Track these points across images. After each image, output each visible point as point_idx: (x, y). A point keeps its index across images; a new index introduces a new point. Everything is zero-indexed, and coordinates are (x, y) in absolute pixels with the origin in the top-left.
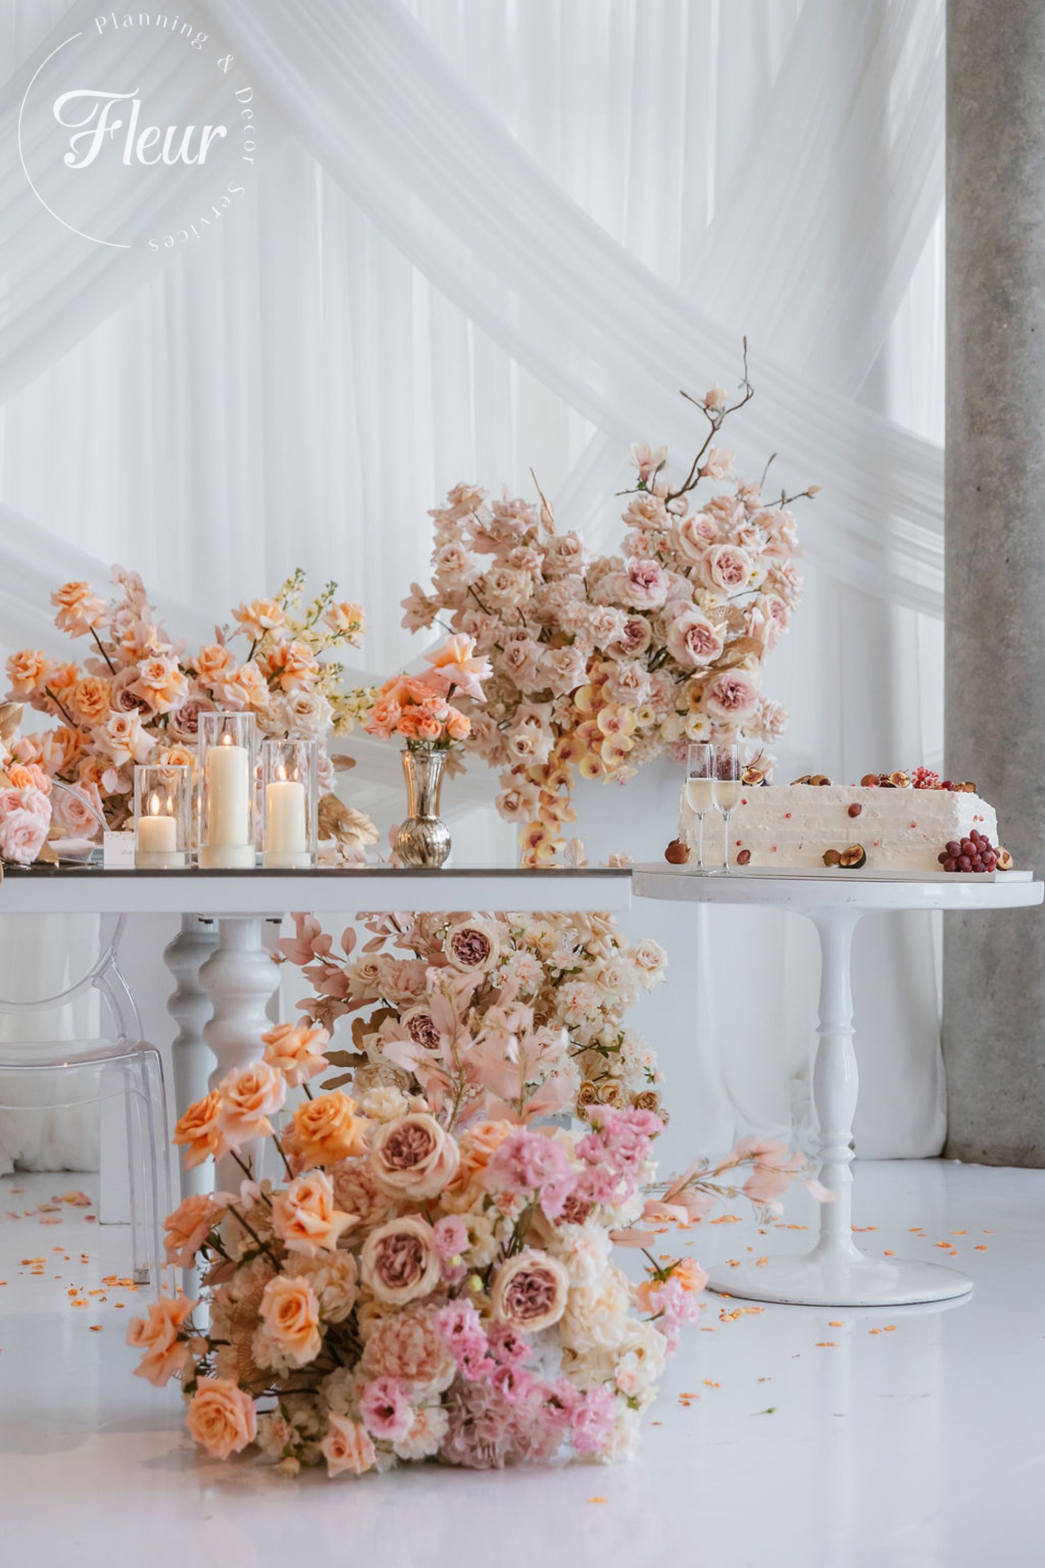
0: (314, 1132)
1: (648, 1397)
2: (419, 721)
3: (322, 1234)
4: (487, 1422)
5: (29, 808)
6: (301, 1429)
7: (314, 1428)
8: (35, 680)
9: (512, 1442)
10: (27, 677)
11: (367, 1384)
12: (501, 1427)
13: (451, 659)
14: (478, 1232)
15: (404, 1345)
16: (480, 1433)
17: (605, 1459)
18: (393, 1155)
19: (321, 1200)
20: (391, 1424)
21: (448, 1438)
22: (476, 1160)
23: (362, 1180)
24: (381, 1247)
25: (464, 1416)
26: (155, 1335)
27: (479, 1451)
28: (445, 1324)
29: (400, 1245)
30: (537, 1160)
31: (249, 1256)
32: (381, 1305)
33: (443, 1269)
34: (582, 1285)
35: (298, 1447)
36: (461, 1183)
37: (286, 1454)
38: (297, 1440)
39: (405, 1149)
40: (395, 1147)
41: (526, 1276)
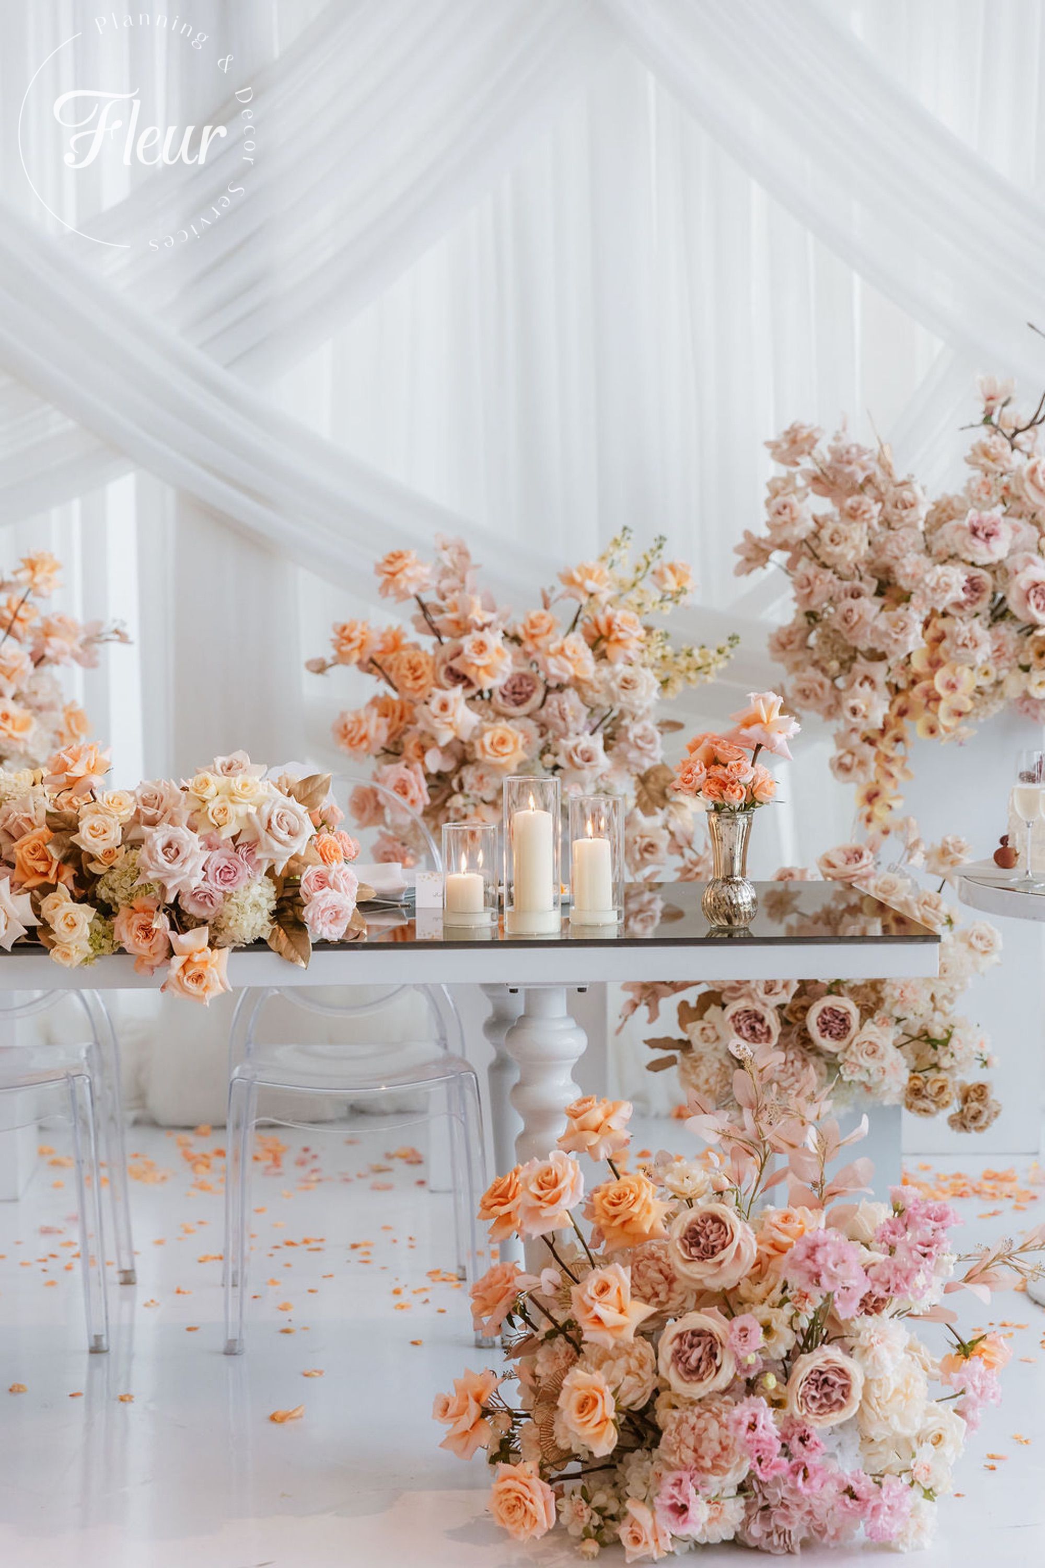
0: (615, 1217)
1: (946, 1487)
2: (724, 785)
3: (619, 1328)
4: (783, 1510)
5: (335, 886)
6: (599, 1510)
7: (613, 1508)
8: (361, 653)
9: (808, 1528)
10: (353, 649)
11: (665, 1473)
12: (797, 1514)
13: (757, 720)
14: (774, 1325)
15: (699, 1439)
16: (776, 1520)
17: (901, 1547)
18: (691, 1245)
19: (619, 1291)
20: (685, 1521)
21: (745, 1523)
22: (773, 1246)
23: (662, 1265)
24: (677, 1341)
25: (761, 1503)
26: (462, 1411)
27: (775, 1537)
28: (739, 1423)
29: (696, 1340)
30: (831, 1265)
31: (550, 1335)
32: (678, 1396)
33: (739, 1363)
34: (877, 1377)
35: (599, 1528)
36: (761, 1269)
37: (586, 1535)
38: (597, 1520)
39: (702, 1240)
40: (692, 1237)
41: (821, 1373)
